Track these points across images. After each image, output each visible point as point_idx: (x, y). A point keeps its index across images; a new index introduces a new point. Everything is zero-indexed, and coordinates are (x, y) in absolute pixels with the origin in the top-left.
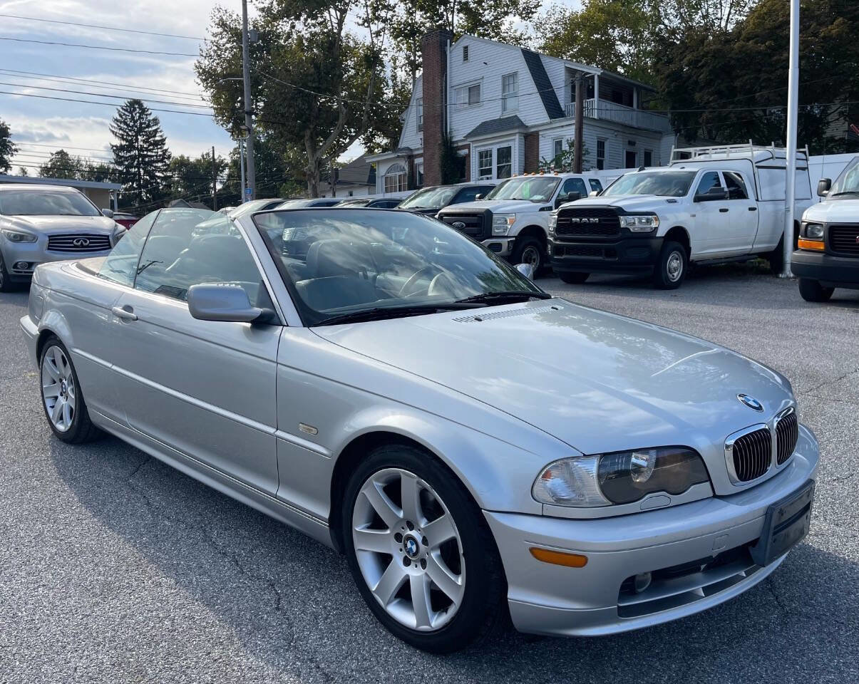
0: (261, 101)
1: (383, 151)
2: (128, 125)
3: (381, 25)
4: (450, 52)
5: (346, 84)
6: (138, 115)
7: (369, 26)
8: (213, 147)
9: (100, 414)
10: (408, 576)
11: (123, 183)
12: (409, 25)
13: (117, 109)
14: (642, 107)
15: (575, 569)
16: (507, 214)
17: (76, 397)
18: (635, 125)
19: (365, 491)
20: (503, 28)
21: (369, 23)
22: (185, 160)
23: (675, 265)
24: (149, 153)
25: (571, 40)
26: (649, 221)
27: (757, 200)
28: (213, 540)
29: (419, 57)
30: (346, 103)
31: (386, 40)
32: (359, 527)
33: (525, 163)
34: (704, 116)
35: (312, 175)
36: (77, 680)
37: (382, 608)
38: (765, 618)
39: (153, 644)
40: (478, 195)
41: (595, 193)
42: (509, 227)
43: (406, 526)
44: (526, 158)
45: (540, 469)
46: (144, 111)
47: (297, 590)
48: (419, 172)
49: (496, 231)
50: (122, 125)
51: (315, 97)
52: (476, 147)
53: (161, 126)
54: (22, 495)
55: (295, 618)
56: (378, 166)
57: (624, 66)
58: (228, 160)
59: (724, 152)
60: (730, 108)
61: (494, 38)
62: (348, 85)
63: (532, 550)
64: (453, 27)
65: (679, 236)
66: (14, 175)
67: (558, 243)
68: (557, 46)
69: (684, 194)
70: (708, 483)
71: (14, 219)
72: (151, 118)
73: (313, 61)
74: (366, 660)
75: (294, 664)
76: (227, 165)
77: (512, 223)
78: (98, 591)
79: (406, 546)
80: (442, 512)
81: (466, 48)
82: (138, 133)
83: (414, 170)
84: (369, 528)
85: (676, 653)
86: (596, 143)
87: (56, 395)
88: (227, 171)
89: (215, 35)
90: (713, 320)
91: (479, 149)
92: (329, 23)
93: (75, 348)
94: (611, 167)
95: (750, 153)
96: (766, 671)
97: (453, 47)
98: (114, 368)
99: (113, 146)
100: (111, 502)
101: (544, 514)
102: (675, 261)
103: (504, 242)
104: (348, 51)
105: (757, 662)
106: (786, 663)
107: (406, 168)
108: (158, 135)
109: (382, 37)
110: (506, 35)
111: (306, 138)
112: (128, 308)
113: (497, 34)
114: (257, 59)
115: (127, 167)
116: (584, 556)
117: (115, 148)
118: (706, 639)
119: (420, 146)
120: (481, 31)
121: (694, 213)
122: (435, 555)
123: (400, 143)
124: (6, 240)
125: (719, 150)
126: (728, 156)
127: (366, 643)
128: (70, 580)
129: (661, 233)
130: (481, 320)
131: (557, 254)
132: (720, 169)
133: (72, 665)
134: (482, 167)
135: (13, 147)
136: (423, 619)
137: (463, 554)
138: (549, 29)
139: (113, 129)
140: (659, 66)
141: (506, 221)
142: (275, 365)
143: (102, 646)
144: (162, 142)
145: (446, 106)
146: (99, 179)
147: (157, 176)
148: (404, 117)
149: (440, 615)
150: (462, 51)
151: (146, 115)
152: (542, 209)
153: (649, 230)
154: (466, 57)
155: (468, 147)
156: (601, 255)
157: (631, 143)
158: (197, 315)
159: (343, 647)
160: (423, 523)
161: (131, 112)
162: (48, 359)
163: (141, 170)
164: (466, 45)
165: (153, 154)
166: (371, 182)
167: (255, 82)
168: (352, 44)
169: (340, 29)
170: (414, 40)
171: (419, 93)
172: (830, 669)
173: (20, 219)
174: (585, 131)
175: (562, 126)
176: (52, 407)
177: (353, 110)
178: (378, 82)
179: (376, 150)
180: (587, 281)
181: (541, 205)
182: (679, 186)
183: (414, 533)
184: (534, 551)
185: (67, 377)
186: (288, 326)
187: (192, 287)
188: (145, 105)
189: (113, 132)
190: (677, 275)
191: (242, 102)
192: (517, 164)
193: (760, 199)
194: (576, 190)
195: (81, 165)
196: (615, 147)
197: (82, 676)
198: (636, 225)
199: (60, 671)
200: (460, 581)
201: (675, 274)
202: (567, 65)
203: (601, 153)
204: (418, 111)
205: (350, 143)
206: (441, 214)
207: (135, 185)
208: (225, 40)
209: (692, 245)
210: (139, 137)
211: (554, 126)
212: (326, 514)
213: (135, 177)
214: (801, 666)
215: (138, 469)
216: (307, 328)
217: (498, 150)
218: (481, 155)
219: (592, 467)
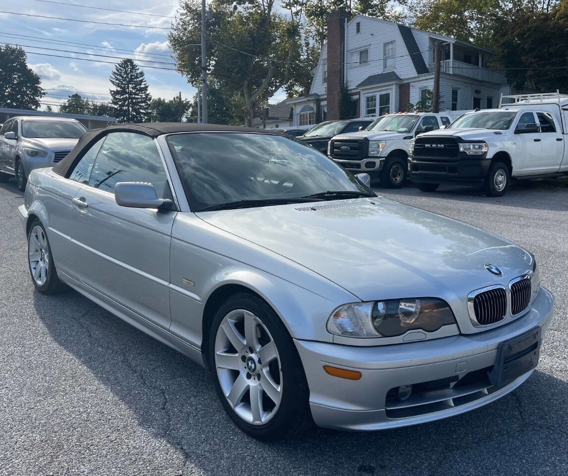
0: (213, 60)
1: (299, 96)
2: (122, 77)
3: (299, 8)
4: (347, 27)
5: (274, 49)
6: (129, 69)
7: (290, 9)
8: (180, 93)
9: (65, 274)
10: (249, 386)
11: (117, 117)
12: (319, 7)
13: (116, 66)
14: (485, 66)
15: (352, 381)
16: (379, 141)
17: (49, 261)
18: (479, 78)
19: (223, 326)
20: (386, 10)
21: (290, 7)
22: (161, 101)
23: (500, 180)
24: (136, 97)
25: (435, 18)
26: (480, 147)
27: (563, 133)
28: (130, 361)
29: (326, 30)
30: (273, 62)
31: (302, 19)
32: (219, 351)
33: (400, 105)
34: (529, 73)
35: (248, 113)
36: (16, 449)
37: (232, 409)
38: (508, 426)
39: (72, 429)
40: (360, 128)
41: (444, 126)
42: (381, 150)
43: (248, 351)
44: (400, 101)
45: (332, 310)
46: (134, 67)
47: (180, 396)
48: (324, 111)
49: (372, 153)
50: (118, 77)
51: (251, 58)
52: (364, 94)
53: (146, 77)
54: (5, 328)
55: (173, 415)
56: (295, 107)
57: (473, 37)
58: (192, 102)
59: (540, 99)
60: (548, 67)
61: (380, 16)
62: (275, 49)
63: (325, 367)
64: (351, 9)
65: (503, 158)
66: (42, 111)
67: (415, 162)
68: (426, 22)
69: (507, 128)
70: (455, 325)
71: (33, 140)
72: (138, 72)
73: (250, 32)
74: (216, 444)
75: (166, 445)
76: (191, 105)
77: (383, 148)
78: (42, 393)
79: (248, 364)
80: (269, 341)
81: (358, 24)
82: (129, 83)
83: (320, 109)
84: (225, 352)
85: (438, 448)
86: (451, 92)
87: (37, 260)
88: (191, 110)
89: (182, 14)
90: (523, 219)
91: (366, 95)
92: (262, 7)
93: (50, 227)
94: (461, 109)
95: (558, 99)
96: (501, 462)
97: (348, 24)
98: (72, 240)
99: (111, 91)
100: (65, 334)
101: (334, 342)
102: (500, 176)
103: (377, 161)
104: (275, 26)
105: (495, 456)
106: (516, 458)
107: (315, 108)
108: (142, 84)
109: (299, 16)
110: (388, 14)
111: (245, 86)
112: (83, 199)
113: (382, 14)
114: (210, 31)
115: (121, 106)
116: (359, 372)
117: (112, 93)
118: (462, 439)
119: (325, 93)
120: (371, 12)
121: (515, 142)
122: (265, 371)
123: (311, 90)
124: (26, 155)
125: (536, 97)
126: (541, 101)
127: (219, 434)
128: (25, 385)
129: (490, 156)
130: (315, 210)
131: (414, 170)
132: (535, 111)
133: (14, 439)
134: (369, 108)
135: (42, 91)
136: (257, 417)
137: (281, 369)
138: (419, 11)
139: (112, 79)
140: (496, 37)
141: (379, 146)
142: (170, 238)
143: (37, 428)
144: (146, 88)
145: (344, 65)
146: (100, 114)
147: (141, 112)
148: (314, 72)
149: (268, 413)
150: (356, 26)
151: (136, 70)
152: (405, 138)
153: (480, 154)
154: (358, 31)
155: (359, 93)
156: (445, 171)
157: (477, 92)
158: (121, 203)
159: (203, 436)
160: (258, 348)
161: (124, 68)
162: (33, 235)
163: (130, 108)
164: (358, 22)
165: (139, 97)
166: (291, 118)
167: (209, 48)
168: (277, 20)
169: (270, 11)
170: (322, 18)
171: (324, 55)
172: (548, 463)
173: (37, 141)
174: (442, 82)
175: (427, 79)
176: (35, 268)
177: (278, 67)
178: (296, 47)
179: (295, 96)
180: (437, 190)
181: (405, 135)
182: (505, 122)
183: (253, 356)
184: (326, 367)
185: (45, 247)
186: (181, 211)
187: (118, 183)
188: (135, 63)
189: (112, 81)
190: (502, 186)
191: (200, 61)
192: (394, 106)
193: (565, 133)
194: (431, 124)
195: (89, 104)
196: (466, 94)
197: (20, 447)
198: (472, 150)
199: (6, 444)
200: (279, 389)
201: (501, 186)
202: (430, 36)
203: (455, 98)
204: (323, 68)
205: (276, 90)
206: (332, 140)
207: (125, 119)
208: (189, 18)
209: (513, 165)
210: (130, 85)
211: (421, 79)
212: (199, 343)
213: (126, 112)
214: (527, 461)
215: (88, 312)
216: (193, 213)
217: (380, 95)
218: (368, 99)
219: (367, 310)
